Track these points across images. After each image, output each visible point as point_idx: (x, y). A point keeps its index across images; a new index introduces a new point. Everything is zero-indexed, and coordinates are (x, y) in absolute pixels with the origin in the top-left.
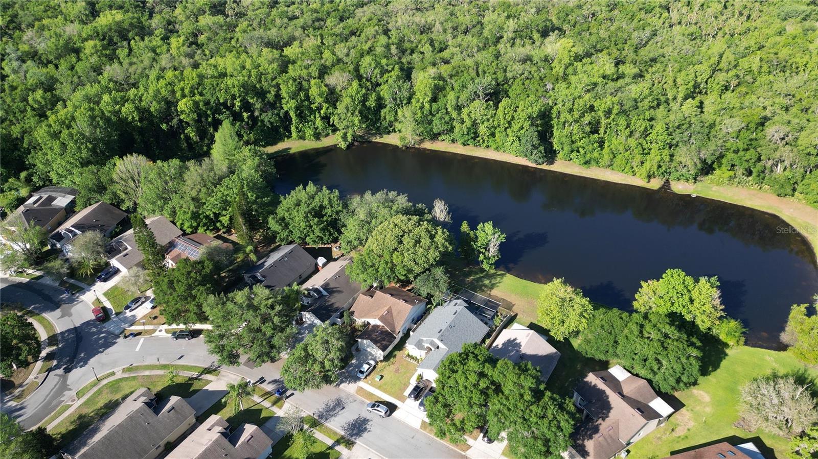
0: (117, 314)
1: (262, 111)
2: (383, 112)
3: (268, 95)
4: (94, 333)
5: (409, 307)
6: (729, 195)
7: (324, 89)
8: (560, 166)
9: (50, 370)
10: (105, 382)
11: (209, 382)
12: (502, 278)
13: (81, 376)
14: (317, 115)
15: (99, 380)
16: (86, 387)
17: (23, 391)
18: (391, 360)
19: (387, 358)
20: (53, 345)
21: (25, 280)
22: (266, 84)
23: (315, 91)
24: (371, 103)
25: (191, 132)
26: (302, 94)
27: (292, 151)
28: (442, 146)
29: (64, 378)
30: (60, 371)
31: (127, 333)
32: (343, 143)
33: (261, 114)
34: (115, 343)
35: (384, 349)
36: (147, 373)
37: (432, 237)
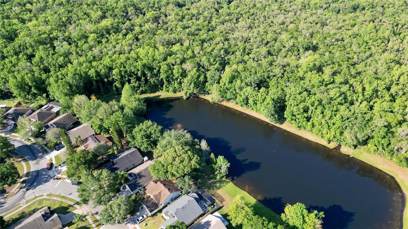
0: (56, 167)
1: (151, 77)
2: (207, 84)
3: (155, 70)
4: (44, 175)
5: (168, 193)
6: (371, 160)
7: (180, 70)
8: (286, 126)
9: (21, 188)
10: (38, 199)
11: (76, 209)
12: (226, 184)
13: (31, 194)
14: (176, 82)
15: (36, 197)
16: (30, 199)
17: (8, 195)
18: (154, 217)
19: (153, 216)
20: (27, 177)
21: (29, 143)
22: (155, 65)
23: (176, 71)
24: (202, 79)
25: (118, 84)
26: (170, 72)
27: (161, 97)
28: (231, 105)
29: (25, 193)
30: (24, 190)
31: (55, 177)
32: (185, 96)
33: (150, 79)
34: (49, 181)
35: (151, 212)
36: (55, 198)
37: (190, 160)
